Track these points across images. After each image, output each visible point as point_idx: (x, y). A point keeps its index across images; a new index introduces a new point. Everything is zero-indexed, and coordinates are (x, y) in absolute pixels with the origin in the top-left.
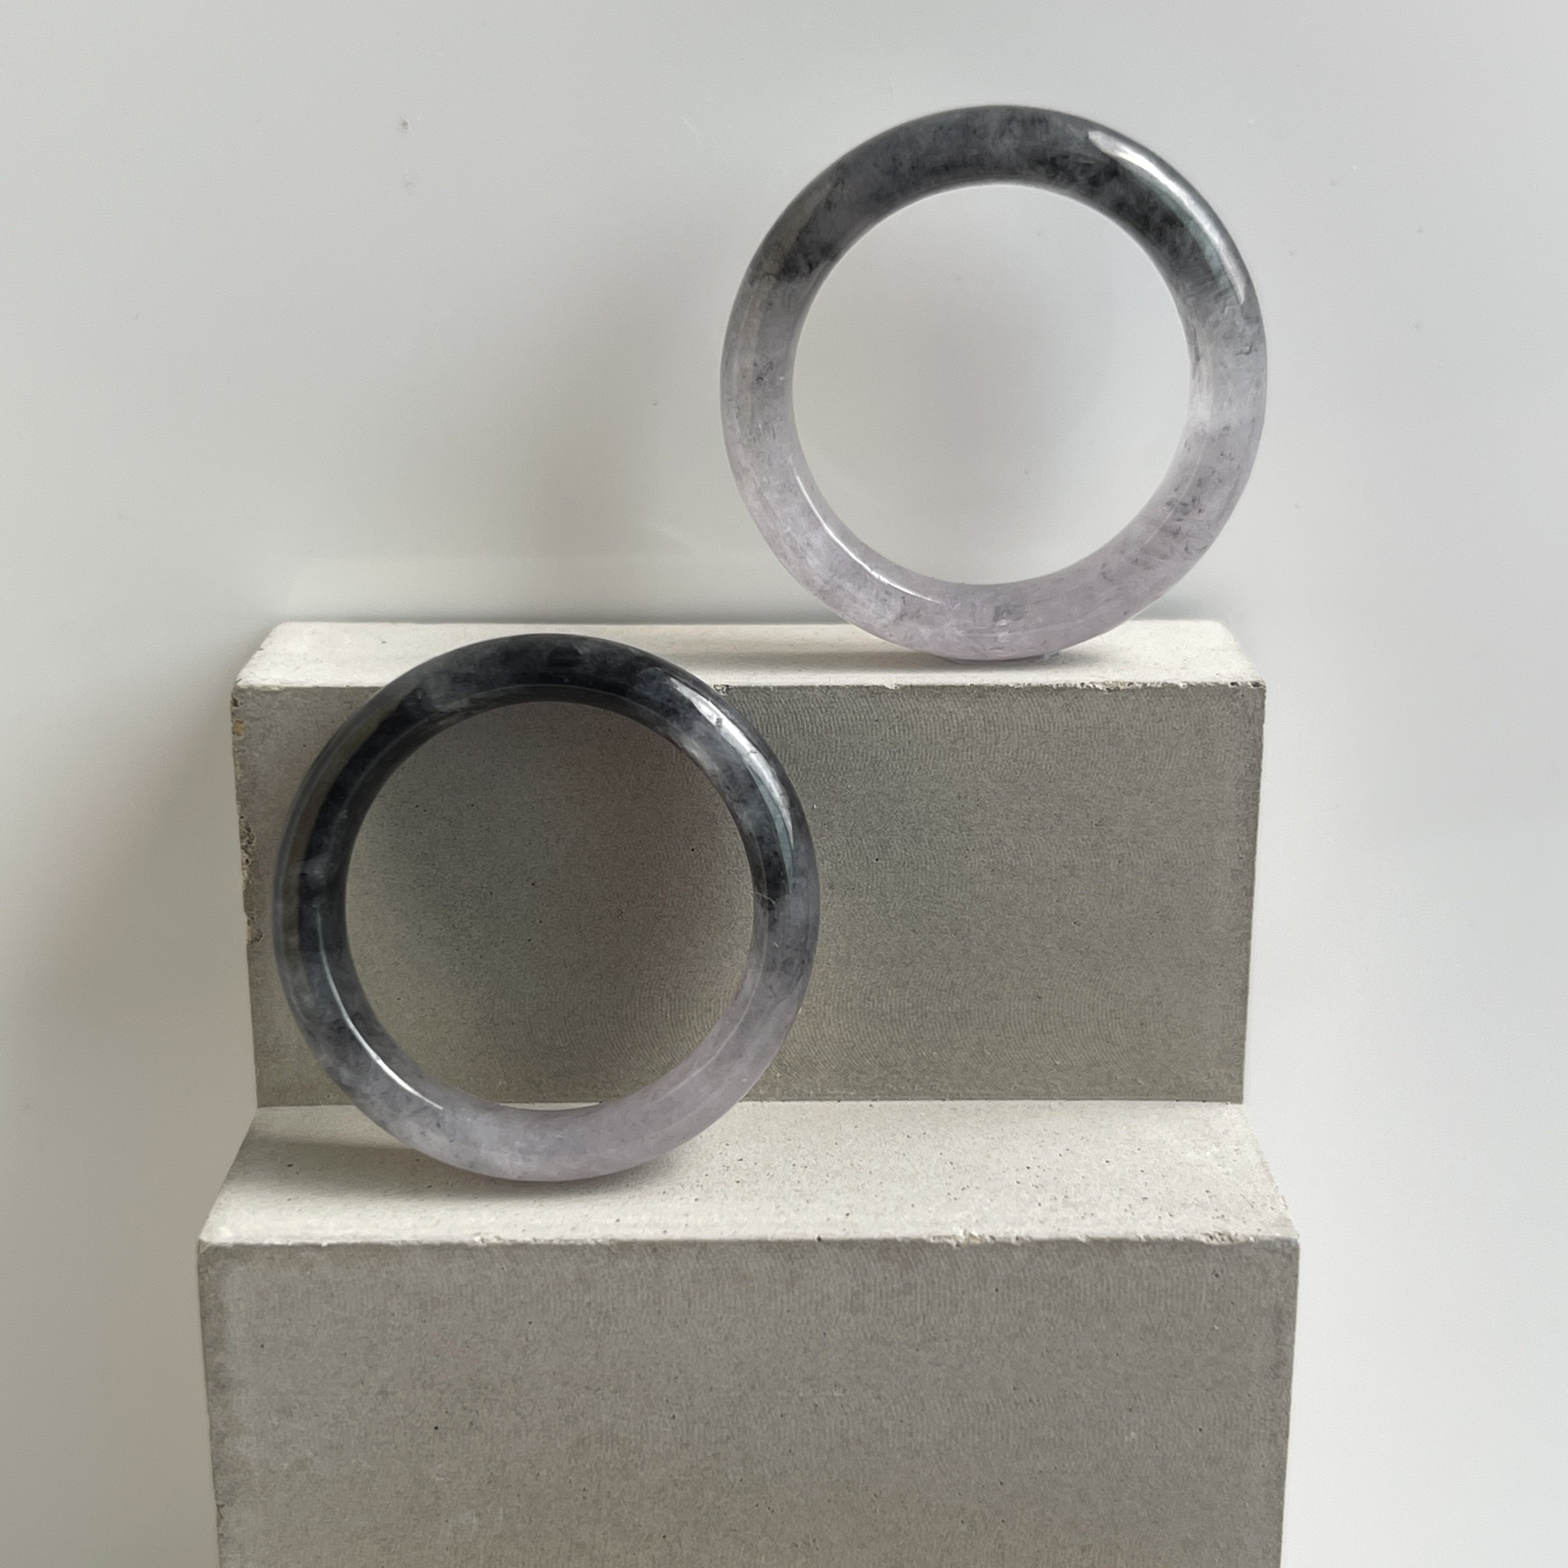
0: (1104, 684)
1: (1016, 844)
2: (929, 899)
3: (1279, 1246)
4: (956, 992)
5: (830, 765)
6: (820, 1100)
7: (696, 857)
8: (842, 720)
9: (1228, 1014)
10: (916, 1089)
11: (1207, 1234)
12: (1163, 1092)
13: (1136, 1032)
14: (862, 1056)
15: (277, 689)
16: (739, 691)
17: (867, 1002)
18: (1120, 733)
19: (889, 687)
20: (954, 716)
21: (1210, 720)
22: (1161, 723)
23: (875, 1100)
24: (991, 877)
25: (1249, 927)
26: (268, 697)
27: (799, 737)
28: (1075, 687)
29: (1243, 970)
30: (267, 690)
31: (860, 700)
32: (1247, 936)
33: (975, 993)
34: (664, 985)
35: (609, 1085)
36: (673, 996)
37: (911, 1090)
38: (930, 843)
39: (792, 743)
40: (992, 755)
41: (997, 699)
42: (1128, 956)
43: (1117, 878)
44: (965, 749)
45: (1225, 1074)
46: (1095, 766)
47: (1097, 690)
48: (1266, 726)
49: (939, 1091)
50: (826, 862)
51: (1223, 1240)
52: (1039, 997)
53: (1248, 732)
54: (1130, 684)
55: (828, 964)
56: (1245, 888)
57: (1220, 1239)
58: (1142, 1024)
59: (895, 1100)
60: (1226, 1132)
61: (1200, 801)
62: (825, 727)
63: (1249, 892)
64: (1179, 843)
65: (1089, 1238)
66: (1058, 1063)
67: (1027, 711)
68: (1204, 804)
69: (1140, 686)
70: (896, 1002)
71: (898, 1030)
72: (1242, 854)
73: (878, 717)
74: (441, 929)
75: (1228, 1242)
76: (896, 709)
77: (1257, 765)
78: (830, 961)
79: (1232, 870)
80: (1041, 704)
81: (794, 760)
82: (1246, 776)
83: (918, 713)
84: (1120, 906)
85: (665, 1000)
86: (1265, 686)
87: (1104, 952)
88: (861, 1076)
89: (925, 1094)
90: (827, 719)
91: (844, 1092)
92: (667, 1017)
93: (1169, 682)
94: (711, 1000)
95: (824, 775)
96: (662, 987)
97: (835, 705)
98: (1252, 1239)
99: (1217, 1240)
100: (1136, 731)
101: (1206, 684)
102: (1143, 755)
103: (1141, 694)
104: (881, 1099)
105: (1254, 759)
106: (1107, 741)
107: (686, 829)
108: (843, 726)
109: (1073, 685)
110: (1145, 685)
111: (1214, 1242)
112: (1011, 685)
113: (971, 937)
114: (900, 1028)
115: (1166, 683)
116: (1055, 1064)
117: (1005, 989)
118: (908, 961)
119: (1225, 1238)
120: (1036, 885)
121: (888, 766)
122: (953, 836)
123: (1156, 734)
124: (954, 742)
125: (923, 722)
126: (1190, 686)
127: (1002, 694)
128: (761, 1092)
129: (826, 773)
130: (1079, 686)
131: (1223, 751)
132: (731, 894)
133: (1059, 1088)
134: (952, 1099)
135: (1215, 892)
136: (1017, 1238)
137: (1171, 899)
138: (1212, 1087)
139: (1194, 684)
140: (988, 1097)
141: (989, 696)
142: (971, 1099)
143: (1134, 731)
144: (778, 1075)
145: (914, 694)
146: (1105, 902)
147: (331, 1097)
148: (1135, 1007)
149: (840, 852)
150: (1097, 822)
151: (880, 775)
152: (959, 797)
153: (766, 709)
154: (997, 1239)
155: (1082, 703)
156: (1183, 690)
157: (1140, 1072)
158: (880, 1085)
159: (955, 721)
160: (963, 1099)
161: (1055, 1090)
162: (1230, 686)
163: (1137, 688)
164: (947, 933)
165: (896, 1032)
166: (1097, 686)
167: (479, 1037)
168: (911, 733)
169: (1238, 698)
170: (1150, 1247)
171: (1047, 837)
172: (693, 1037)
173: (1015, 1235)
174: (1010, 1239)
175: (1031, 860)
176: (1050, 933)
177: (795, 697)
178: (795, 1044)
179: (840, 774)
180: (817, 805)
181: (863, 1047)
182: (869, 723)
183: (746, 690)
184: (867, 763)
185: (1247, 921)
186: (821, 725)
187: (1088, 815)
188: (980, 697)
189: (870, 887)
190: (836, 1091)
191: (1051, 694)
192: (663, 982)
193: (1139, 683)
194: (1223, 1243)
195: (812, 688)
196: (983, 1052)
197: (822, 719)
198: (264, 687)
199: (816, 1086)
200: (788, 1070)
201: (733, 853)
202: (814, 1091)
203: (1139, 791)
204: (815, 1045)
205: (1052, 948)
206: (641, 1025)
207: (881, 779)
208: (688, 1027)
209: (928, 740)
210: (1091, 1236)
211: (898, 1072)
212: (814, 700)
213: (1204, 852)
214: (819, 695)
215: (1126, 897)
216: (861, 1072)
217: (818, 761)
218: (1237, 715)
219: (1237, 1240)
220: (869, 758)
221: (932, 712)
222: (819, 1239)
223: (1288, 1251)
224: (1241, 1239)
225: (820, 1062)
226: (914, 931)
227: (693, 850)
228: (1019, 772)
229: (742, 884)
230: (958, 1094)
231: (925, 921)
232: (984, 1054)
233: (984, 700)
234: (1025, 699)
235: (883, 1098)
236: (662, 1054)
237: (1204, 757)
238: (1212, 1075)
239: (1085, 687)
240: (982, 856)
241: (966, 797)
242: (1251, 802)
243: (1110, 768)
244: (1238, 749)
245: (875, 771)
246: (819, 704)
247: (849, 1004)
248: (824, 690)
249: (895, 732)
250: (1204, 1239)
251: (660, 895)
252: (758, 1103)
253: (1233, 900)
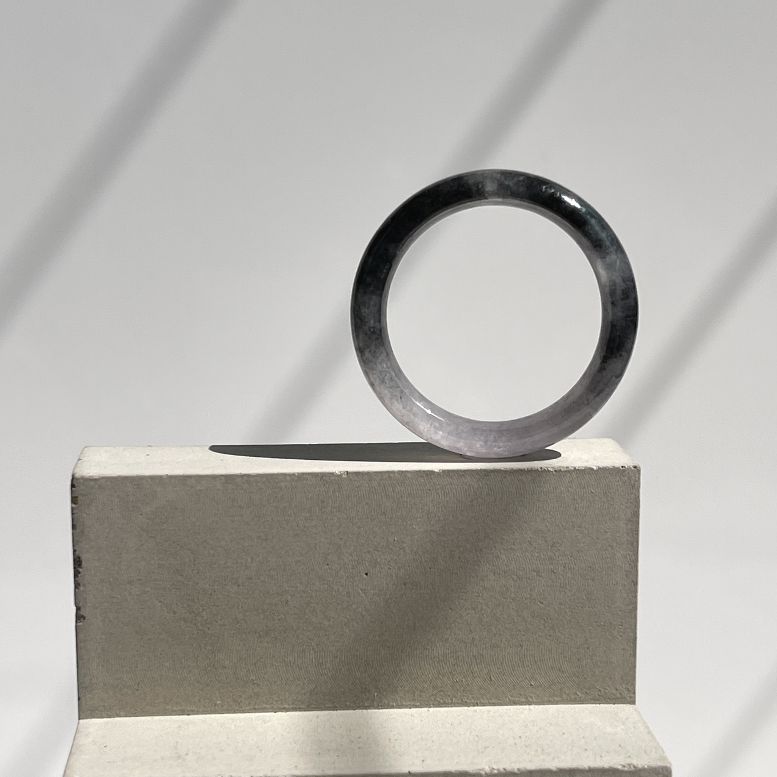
0: (553, 468)
1: (506, 558)
2: (459, 590)
3: (661, 770)
4: (475, 644)
5: (404, 515)
6: (400, 708)
7: (329, 569)
8: (410, 490)
9: (626, 653)
10: (453, 701)
11: (621, 765)
12: (591, 699)
13: (576, 665)
14: (422, 682)
15: (97, 477)
16: (354, 474)
17: (425, 650)
18: (562, 495)
19: (436, 471)
20: (471, 487)
21: (611, 487)
22: (584, 489)
23: (431, 707)
24: (494, 577)
25: (635, 603)
26: (92, 483)
27: (387, 500)
28: (537, 470)
29: (633, 628)
30: (91, 478)
31: (420, 478)
32: (635, 609)
33: (486, 644)
34: (311, 643)
35: (279, 702)
36: (316, 650)
37: (450, 701)
38: (459, 558)
39: (383, 503)
40: (493, 508)
41: (495, 477)
42: (570, 621)
43: (563, 576)
44: (478, 505)
45: (625, 688)
46: (550, 513)
47: (549, 471)
48: (641, 490)
49: (466, 702)
50: (402, 570)
51: (630, 767)
52: (521, 645)
53: (632, 493)
54: (567, 467)
55: (404, 629)
56: (633, 581)
57: (628, 767)
58: (579, 660)
59: (441, 707)
60: (627, 719)
61: (607, 532)
62: (401, 494)
63: (635, 584)
64: (596, 556)
65: (558, 768)
66: (532, 683)
67: (511, 483)
68: (609, 534)
69: (572, 469)
70: (441, 650)
71: (442, 666)
72: (631, 561)
73: (430, 487)
74: (185, 613)
75: (633, 768)
76: (440, 483)
77: (638, 512)
78: (405, 627)
79: (626, 571)
80: (519, 479)
81: (384, 512)
82: (632, 517)
83: (452, 485)
84: (565, 593)
85: (311, 652)
86: (640, 468)
87: (557, 619)
88: (423, 694)
89: (458, 703)
90: (402, 490)
91: (413, 703)
92: (312, 662)
93: (588, 466)
94: (337, 651)
95: (400, 521)
96: (310, 644)
97: (406, 481)
98: (646, 767)
99: (627, 768)
100: (571, 493)
101: (608, 467)
102: (576, 507)
103: (573, 473)
104: (434, 707)
105: (636, 509)
106: (555, 500)
107: (323, 553)
108: (411, 493)
109: (536, 468)
110: (575, 468)
111: (626, 769)
112: (502, 469)
113: (483, 612)
114: (444, 665)
115: (587, 467)
116: (531, 685)
117: (502, 641)
118: (448, 626)
119: (632, 766)
120: (518, 581)
121: (435, 515)
122: (472, 554)
123: (582, 495)
124: (472, 502)
125: (454, 491)
126: (599, 468)
127: (498, 473)
128: (366, 704)
129: (401, 520)
130: (540, 469)
131: (619, 504)
132: (348, 589)
133: (534, 698)
134: (474, 706)
135: (617, 584)
136: (518, 769)
137: (593, 588)
138: (619, 696)
139: (601, 467)
140: (494, 704)
141: (491, 476)
142: (484, 706)
143: (570, 494)
144: (376, 694)
145: (450, 475)
146: (557, 590)
147: (121, 713)
148: (574, 651)
149: (410, 565)
150: (551, 545)
151: (431, 520)
152: (475, 532)
153: (368, 484)
154: (507, 770)
155: (541, 479)
156: (595, 470)
157: (578, 688)
158: (433, 699)
159: (472, 489)
160: (480, 706)
161: (531, 700)
162: (621, 468)
163: (571, 469)
164: (469, 609)
165: (442, 668)
166: (550, 469)
167: (206, 676)
168: (448, 496)
169: (626, 475)
170: (591, 772)
171: (524, 554)
172: (327, 673)
173: (517, 767)
174: (514, 769)
175: (515, 567)
176: (527, 609)
177: (384, 477)
178: (385, 676)
179: (409, 520)
180: (397, 538)
181: (423, 677)
182: (425, 491)
183: (358, 473)
184: (424, 514)
185: (635, 600)
186: (398, 493)
187: (546, 541)
188: (485, 476)
189: (426, 584)
190: (408, 703)
191: (525, 474)
192: (311, 641)
193: (572, 467)
194: (630, 769)
195: (393, 472)
196: (490, 678)
197: (399, 490)
198: (90, 477)
199: (397, 701)
200: (381, 691)
201: (350, 566)
202: (396, 703)
203: (573, 527)
204: (397, 677)
205: (528, 617)
206: (298, 666)
207: (432, 523)
208: (324, 667)
209: (457, 500)
210: (558, 767)
211: (443, 691)
212: (395, 479)
213: (610, 561)
214: (397, 476)
215: (568, 587)
216: (422, 692)
217: (397, 513)
218: (625, 484)
219: (638, 767)
220: (425, 511)
221: (459, 485)
222: (409, 772)
223: (666, 773)
224: (640, 766)
225: (399, 686)
226: (451, 609)
227: (328, 564)
228: (507, 517)
229: (355, 584)
230: (477, 703)
231: (457, 603)
232: (491, 680)
233: (488, 477)
234: (510, 477)
235: (435, 706)
236: (310, 683)
237: (608, 508)
238: (618, 688)
239: (543, 469)
240: (488, 565)
241: (479, 532)
242: (634, 532)
243: (557, 514)
244: (627, 503)
245: (428, 518)
246: (397, 481)
247: (415, 652)
248: (400, 473)
249: (439, 496)
250: (620, 767)
251: (310, 591)
252: (365, 711)
253: (627, 588)
